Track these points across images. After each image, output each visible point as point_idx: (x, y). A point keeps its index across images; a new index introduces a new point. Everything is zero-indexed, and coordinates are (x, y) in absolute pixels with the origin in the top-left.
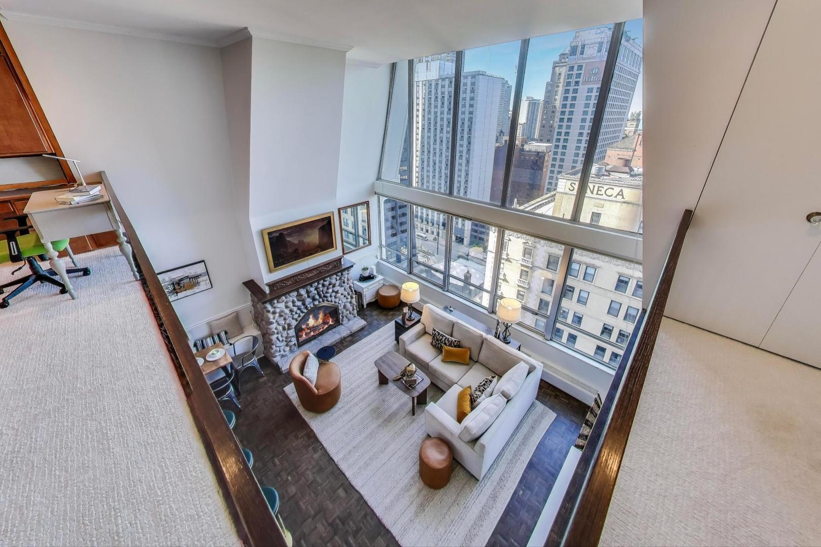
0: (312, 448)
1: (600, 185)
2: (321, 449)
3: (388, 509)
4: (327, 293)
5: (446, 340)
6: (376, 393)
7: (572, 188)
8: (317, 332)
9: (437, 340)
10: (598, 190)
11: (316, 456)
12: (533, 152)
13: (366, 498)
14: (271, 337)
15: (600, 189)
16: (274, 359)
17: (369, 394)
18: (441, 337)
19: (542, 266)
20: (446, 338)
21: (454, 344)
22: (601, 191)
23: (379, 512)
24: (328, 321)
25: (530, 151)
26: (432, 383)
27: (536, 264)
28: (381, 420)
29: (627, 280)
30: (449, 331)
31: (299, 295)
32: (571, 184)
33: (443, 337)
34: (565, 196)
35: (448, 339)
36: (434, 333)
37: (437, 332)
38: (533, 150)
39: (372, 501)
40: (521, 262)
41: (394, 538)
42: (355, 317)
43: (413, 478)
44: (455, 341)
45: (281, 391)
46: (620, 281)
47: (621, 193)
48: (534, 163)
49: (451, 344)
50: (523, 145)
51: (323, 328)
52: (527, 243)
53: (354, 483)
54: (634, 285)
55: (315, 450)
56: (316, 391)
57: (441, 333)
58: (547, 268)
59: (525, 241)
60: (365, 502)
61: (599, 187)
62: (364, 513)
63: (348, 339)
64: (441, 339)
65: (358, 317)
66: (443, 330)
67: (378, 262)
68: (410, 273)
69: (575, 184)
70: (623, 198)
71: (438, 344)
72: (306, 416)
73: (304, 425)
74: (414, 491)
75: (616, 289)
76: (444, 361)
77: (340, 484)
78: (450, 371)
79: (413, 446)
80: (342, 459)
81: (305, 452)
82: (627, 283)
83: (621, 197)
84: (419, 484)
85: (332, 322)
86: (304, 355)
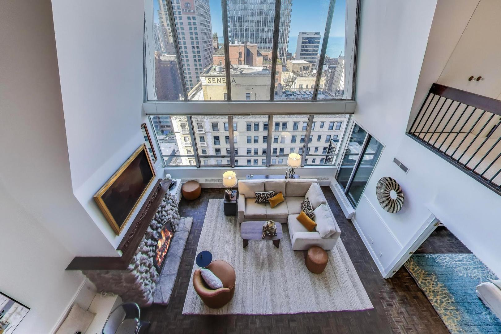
0: (251, 323)
1: (213, 77)
2: (256, 318)
3: (318, 303)
4: (162, 216)
5: (267, 195)
6: (247, 254)
7: (210, 82)
8: (166, 251)
9: (262, 198)
10: (213, 80)
11: (258, 325)
12: (167, 61)
13: (305, 311)
14: (140, 289)
15: (214, 79)
16: (149, 302)
17: (245, 258)
18: (263, 195)
19: (210, 131)
20: (266, 194)
21: (273, 195)
22: (214, 80)
23: (316, 310)
24: (168, 235)
25: (165, 61)
26: (281, 223)
27: (207, 131)
28: (267, 266)
29: (250, 124)
30: (263, 189)
31: (148, 234)
32: (208, 79)
33: (264, 194)
34: (207, 87)
35: (268, 194)
36: (258, 195)
37: (259, 193)
38: (167, 60)
39: (310, 310)
40: (182, 133)
41: (334, 312)
42: (179, 219)
43: (311, 277)
44: (273, 192)
45: (182, 318)
46: (248, 125)
47: (234, 80)
48: (171, 69)
49: (271, 195)
50: (159, 57)
51: (168, 244)
52: (181, 120)
53: (293, 312)
54: (253, 126)
55: (254, 323)
56: (228, 289)
57: (261, 193)
58: (213, 131)
59: (179, 120)
60: (307, 313)
61: (213, 79)
62: (312, 319)
63: (191, 237)
64: (264, 196)
65: (182, 218)
66: (260, 191)
67: (165, 170)
68: (200, 167)
69: (210, 79)
70: (235, 83)
71: (263, 200)
72: (223, 311)
73: (228, 318)
74: (317, 282)
75: (247, 130)
76: (272, 207)
77: (287, 322)
78: (281, 210)
79: (295, 263)
80: (273, 308)
81: (249, 331)
82: (250, 125)
83: (234, 82)
84: (315, 276)
85: (171, 235)
86: (198, 275)
